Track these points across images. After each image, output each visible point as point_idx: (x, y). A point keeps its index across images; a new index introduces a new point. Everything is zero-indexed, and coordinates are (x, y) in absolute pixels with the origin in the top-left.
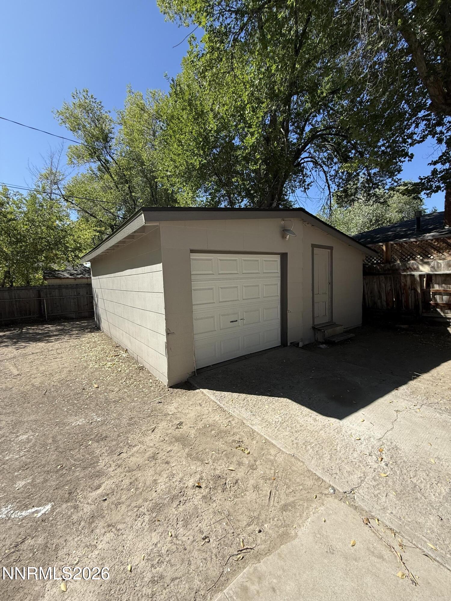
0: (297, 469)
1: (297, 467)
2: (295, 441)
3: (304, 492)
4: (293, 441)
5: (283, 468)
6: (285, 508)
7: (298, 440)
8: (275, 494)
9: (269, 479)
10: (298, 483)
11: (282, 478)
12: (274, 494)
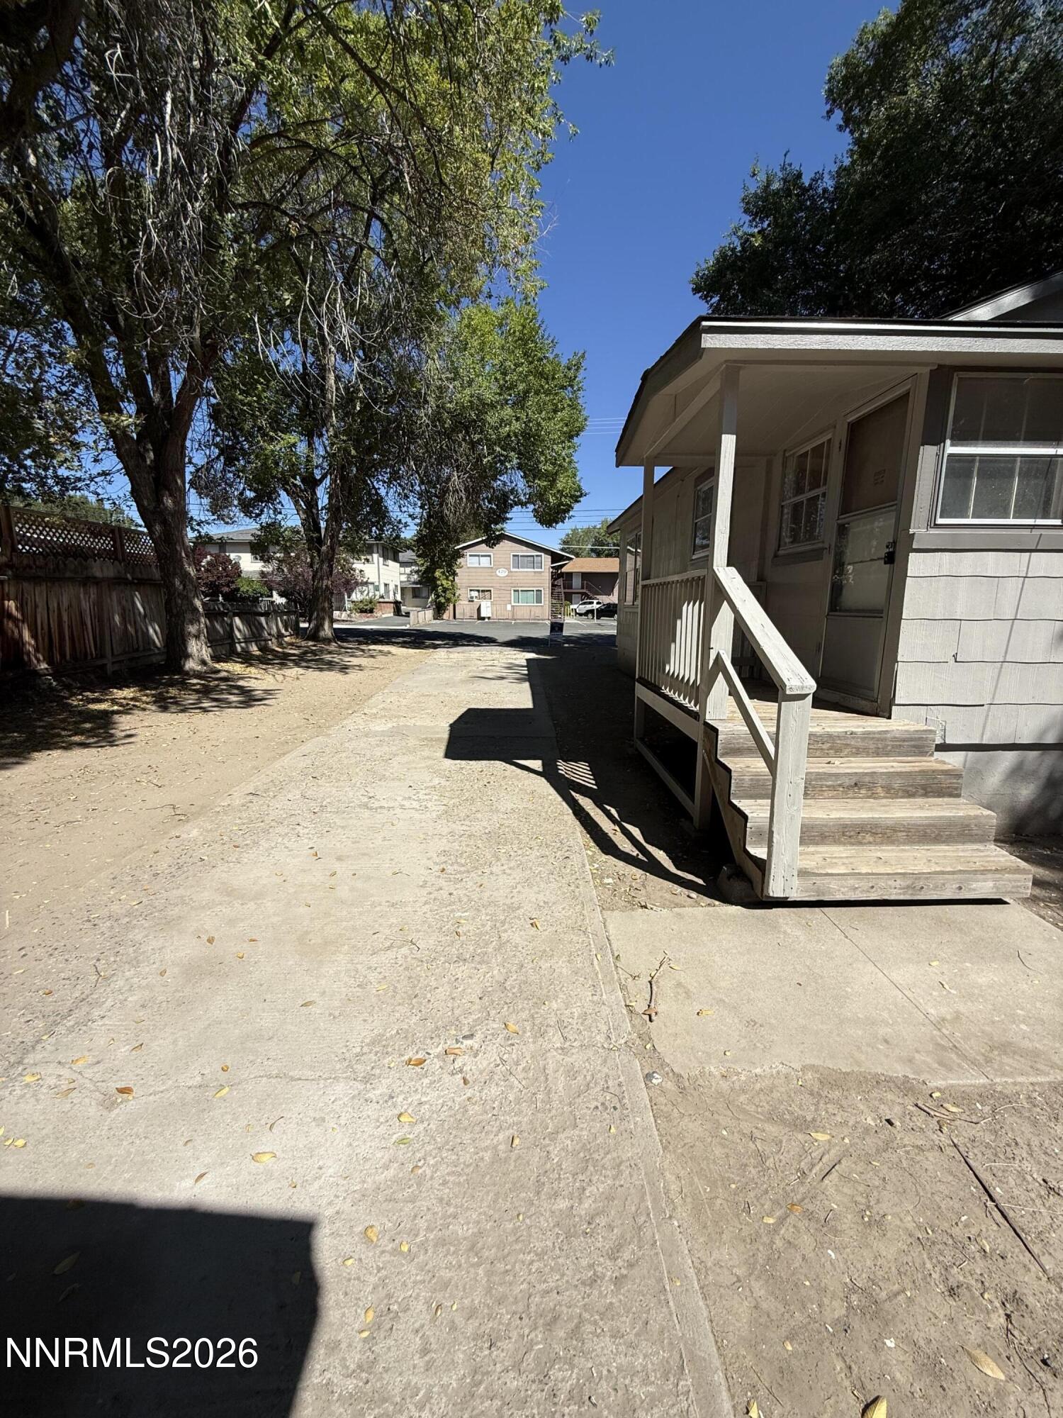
0: (696, 1179)
1: (692, 1184)
2: (609, 1270)
3: (724, 1121)
4: (618, 1281)
5: (738, 1216)
6: (802, 1125)
7: (591, 1266)
8: (813, 1165)
9: (810, 1216)
10: (724, 1146)
11: (766, 1192)
12: (817, 1168)
